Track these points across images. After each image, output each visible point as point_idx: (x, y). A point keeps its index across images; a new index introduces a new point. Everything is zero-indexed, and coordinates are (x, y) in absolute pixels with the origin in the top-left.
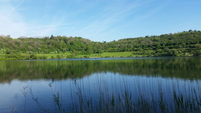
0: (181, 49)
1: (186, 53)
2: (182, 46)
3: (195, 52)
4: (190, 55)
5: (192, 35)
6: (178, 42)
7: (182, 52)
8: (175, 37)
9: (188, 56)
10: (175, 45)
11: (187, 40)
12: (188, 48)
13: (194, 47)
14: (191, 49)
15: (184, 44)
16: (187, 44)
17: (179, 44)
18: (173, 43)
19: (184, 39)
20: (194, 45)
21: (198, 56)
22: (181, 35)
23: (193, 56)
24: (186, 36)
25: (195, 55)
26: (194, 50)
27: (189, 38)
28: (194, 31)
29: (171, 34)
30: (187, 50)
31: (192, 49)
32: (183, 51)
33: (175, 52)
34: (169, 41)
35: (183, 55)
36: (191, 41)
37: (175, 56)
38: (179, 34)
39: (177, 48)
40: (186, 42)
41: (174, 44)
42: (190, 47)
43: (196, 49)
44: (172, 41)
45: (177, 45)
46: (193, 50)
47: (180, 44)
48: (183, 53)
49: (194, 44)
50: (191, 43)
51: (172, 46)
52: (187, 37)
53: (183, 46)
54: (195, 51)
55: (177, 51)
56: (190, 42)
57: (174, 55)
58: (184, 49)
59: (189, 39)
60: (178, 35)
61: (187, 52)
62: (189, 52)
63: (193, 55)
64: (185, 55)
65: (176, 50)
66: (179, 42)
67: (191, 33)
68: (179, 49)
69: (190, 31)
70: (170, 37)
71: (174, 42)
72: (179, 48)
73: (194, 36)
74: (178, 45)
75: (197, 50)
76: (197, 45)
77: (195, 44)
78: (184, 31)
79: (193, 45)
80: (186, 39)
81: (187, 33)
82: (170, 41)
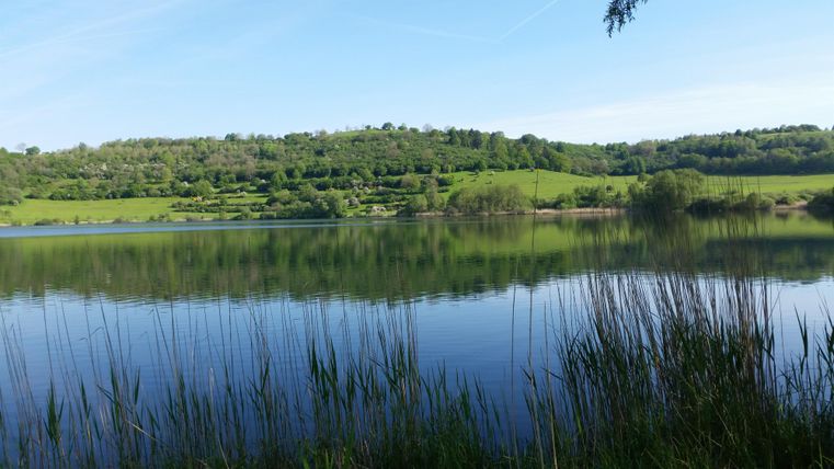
0: (358, 191)
1: (375, 208)
2: (361, 180)
3: (403, 203)
4: (386, 214)
5: (394, 143)
6: (346, 166)
7: (362, 203)
8: (337, 146)
9: (379, 218)
10: (339, 175)
11: (377, 158)
12: (381, 188)
13: (398, 184)
14: (391, 192)
15: (369, 174)
16: (376, 173)
17: (350, 174)
18: (330, 168)
19: (367, 156)
20: (398, 178)
21: (410, 216)
22: (360, 140)
23: (397, 216)
24: (375, 143)
25: (402, 212)
26: (400, 197)
27: (384, 152)
28: (400, 128)
29: (323, 133)
30: (379, 194)
31: (394, 192)
32: (363, 198)
33: (337, 200)
34: (318, 158)
35: (363, 214)
36: (389, 163)
37: (338, 216)
38: (350, 136)
39: (343, 188)
40: (373, 167)
41: (335, 173)
42: (387, 184)
43: (404, 191)
44: (327, 161)
45: (346, 177)
46: (397, 194)
47: (355, 174)
48: (364, 207)
49: (398, 173)
50: (390, 172)
51: (327, 178)
52: (378, 148)
53: (365, 179)
54: (403, 199)
55: (345, 198)
56: (387, 166)
57: (335, 213)
58: (370, 191)
59: (385, 157)
60: (348, 137)
61: (379, 202)
62: (384, 202)
63: (394, 213)
64: (372, 214)
65: (339, 193)
66: (351, 166)
67: (390, 135)
68: (351, 191)
69: (386, 126)
70: (318, 146)
71: (335, 166)
72: (352, 186)
73: (399, 147)
74: (349, 178)
75: (408, 197)
76: (407, 177)
77: (403, 174)
78: (368, 127)
79: (396, 178)
80: (374, 154)
81: (376, 132)
82: (322, 160)
